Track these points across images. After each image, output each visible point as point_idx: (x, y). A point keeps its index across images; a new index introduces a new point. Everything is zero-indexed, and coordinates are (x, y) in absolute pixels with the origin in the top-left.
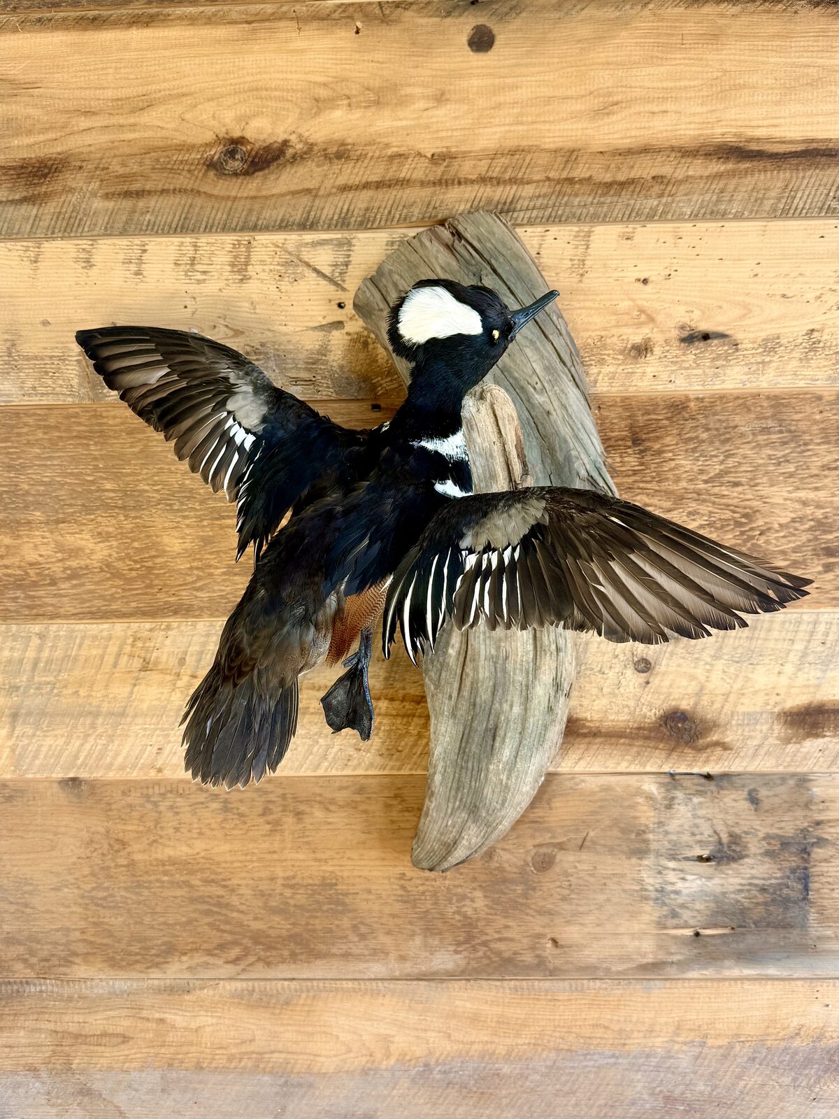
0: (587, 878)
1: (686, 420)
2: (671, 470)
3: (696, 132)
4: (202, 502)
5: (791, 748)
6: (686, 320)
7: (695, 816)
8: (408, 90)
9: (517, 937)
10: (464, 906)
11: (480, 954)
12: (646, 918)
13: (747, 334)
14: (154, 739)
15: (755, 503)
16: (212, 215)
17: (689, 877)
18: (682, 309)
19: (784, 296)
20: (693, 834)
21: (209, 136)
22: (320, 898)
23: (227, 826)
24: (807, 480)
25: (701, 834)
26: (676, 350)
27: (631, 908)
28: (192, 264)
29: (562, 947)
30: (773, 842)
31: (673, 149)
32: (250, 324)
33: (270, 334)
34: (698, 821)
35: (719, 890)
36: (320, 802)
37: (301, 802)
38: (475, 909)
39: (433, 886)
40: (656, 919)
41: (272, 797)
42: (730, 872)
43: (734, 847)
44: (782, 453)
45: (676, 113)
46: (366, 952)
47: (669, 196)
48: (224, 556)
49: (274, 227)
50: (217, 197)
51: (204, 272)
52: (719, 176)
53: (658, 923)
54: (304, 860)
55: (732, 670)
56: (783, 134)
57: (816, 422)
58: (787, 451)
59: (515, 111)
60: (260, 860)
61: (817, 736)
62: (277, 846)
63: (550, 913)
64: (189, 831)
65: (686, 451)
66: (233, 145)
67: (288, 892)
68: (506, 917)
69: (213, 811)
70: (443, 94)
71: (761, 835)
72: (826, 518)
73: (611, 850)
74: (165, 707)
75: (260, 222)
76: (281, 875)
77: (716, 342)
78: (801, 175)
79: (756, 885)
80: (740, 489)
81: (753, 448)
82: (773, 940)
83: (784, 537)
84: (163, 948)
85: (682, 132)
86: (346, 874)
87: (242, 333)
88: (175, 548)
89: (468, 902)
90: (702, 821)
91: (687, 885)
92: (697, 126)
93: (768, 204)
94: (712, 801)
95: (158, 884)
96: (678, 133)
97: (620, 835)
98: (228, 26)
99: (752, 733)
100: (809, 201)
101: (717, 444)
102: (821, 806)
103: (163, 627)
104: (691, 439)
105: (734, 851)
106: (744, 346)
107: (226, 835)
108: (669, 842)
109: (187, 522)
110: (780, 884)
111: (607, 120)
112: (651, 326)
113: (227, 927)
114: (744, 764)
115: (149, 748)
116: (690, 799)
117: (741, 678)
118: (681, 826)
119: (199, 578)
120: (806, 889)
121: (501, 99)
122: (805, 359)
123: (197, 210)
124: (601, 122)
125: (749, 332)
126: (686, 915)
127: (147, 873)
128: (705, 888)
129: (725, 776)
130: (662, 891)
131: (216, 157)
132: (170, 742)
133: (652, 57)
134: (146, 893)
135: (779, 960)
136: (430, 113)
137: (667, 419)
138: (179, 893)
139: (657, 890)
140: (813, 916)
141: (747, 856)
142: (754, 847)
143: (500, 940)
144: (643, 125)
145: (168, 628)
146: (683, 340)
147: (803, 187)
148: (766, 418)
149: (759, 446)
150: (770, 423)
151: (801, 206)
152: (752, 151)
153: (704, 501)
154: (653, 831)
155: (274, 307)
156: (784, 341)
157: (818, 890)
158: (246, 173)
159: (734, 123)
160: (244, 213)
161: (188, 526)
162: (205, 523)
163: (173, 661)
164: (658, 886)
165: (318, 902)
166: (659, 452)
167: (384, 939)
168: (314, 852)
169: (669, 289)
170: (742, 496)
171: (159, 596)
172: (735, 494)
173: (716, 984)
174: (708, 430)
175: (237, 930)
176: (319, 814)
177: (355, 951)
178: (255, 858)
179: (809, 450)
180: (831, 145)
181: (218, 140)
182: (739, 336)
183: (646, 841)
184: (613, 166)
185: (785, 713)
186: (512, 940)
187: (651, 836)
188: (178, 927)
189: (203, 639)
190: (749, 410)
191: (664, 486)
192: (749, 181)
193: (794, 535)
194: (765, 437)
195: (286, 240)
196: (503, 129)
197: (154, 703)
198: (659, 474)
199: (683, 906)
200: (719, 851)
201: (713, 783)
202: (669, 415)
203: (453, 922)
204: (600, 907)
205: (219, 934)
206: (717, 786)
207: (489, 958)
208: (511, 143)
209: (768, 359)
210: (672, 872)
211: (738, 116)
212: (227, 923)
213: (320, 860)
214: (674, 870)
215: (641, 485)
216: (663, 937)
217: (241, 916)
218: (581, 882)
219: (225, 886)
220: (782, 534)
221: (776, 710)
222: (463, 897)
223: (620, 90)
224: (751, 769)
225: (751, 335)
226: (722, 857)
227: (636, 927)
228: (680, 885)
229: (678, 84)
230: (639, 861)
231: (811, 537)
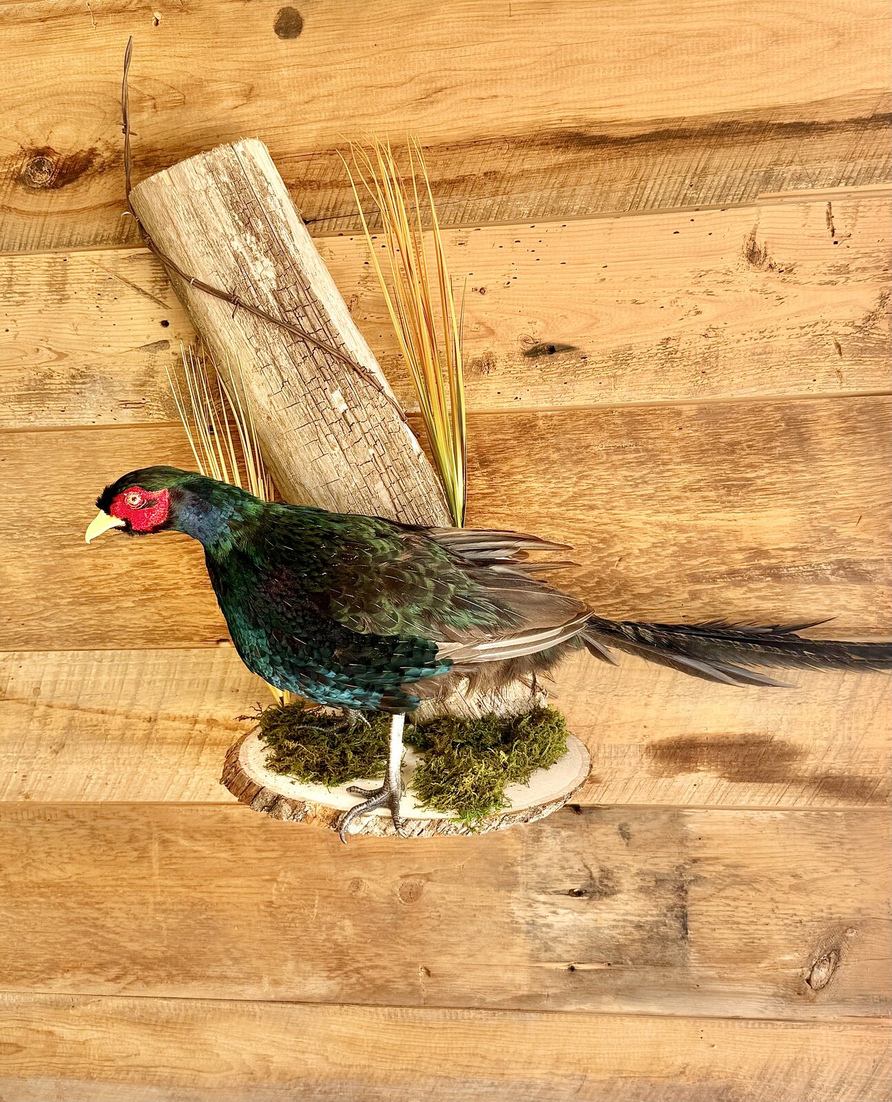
0: (455, 909)
1: (535, 440)
2: (522, 492)
3: (531, 119)
4: (42, 531)
5: (664, 782)
6: (529, 332)
7: (564, 850)
8: (215, 87)
9: (389, 965)
10: (334, 933)
11: (353, 980)
12: (518, 950)
13: (597, 345)
14: (18, 766)
15: (612, 528)
16: (26, 232)
17: (560, 911)
18: (524, 320)
19: (635, 302)
20: (563, 868)
21: (14, 149)
22: (192, 923)
23: (95, 852)
24: (668, 503)
25: (571, 868)
26: (520, 365)
27: (502, 941)
28: (10, 286)
29: (434, 976)
30: (648, 878)
31: (505, 140)
32: (73, 346)
33: (94, 356)
34: (566, 855)
35: (592, 925)
36: (184, 831)
37: (167, 830)
38: (345, 937)
39: (301, 914)
40: (529, 952)
41: (136, 825)
42: (603, 907)
43: (606, 882)
44: (640, 474)
45: (506, 97)
46: (241, 976)
47: (504, 194)
48: (68, 586)
49: (88, 242)
50: (28, 213)
51: (22, 294)
52: (559, 168)
53: (531, 956)
54: (174, 887)
55: (596, 701)
56: (628, 115)
57: (675, 440)
58: (645, 472)
59: (331, 104)
60: (131, 885)
61: (690, 770)
62: (144, 872)
63: (420, 942)
64: (60, 856)
65: (537, 473)
66: (40, 155)
67: (160, 917)
68: (377, 946)
69: (81, 837)
70: (252, 89)
71: (634, 870)
72: (690, 542)
73: (479, 883)
74: (25, 736)
75: (74, 238)
76: (152, 900)
77: (562, 355)
78: (651, 161)
79: (631, 922)
80: (595, 512)
81: (608, 469)
82: (652, 978)
83: (644, 563)
84: (47, 965)
85: (515, 120)
86: (215, 901)
87: (67, 355)
88: (20, 579)
89: (337, 930)
90: (571, 855)
91: (559, 918)
92: (531, 111)
93: (614, 198)
94: (582, 835)
95: (35, 905)
96: (511, 120)
97: (487, 867)
98: (21, 25)
99: (620, 766)
100: (662, 191)
101: (569, 465)
102: (698, 843)
103: (16, 657)
104: (541, 460)
105: (606, 886)
106: (593, 359)
107: (95, 861)
108: (539, 875)
109: (29, 551)
110: (657, 922)
111: (431, 110)
112: (491, 339)
113: (105, 948)
114: (615, 797)
115: (14, 775)
116: (559, 832)
117: (606, 709)
118: (550, 859)
119: (46, 608)
120: (685, 927)
121: (315, 92)
122: (661, 371)
123: (9, 228)
124: (424, 113)
125: (599, 343)
126: (559, 949)
127: (24, 894)
128: (578, 923)
129: (593, 808)
130: (533, 923)
131: (23, 170)
132: (33, 770)
133: (477, 33)
134: (25, 912)
135: (660, 998)
136: (239, 111)
137: (515, 438)
138: (55, 914)
139: (528, 923)
140: (693, 956)
141: (620, 892)
142: (628, 882)
143: (372, 967)
144: (471, 113)
145: (20, 658)
146: (527, 354)
147: (654, 176)
148: (620, 437)
149: (615, 467)
150: (625, 442)
151: (652, 198)
152: (593, 137)
153: (558, 525)
154: (521, 864)
155: (96, 328)
156: (636, 352)
157: (698, 930)
158: (55, 186)
159: (572, 105)
160: (57, 229)
161: (30, 555)
162: (46, 552)
163: (28, 692)
164: (528, 919)
165: (189, 926)
166: (508, 475)
167: (257, 963)
168: (182, 879)
169: (509, 299)
170: (598, 520)
171: (9, 626)
172: (591, 518)
173: (594, 1020)
174: (559, 450)
175: (115, 950)
176: (184, 843)
177: (230, 974)
178: (125, 884)
179: (668, 470)
180: (684, 125)
181: (24, 153)
182: (587, 348)
183: (516, 874)
184: (439, 163)
185: (653, 746)
186: (384, 968)
187: (519, 869)
188: (58, 946)
189: (56, 669)
190: (602, 428)
191: (516, 509)
192: (592, 173)
193: (656, 561)
194: (621, 457)
195: (101, 256)
196: (318, 125)
197: (14, 731)
198: (509, 497)
199: (555, 939)
200: (591, 885)
201: (582, 816)
202: (517, 434)
203: (323, 949)
204: (471, 938)
205: (98, 953)
206: (586, 819)
207: (362, 984)
208: (329, 142)
209: (620, 372)
210: (542, 906)
211: (576, 98)
212: (106, 944)
213: (189, 887)
214: (544, 903)
215: (492, 509)
216: (537, 970)
217: (117, 937)
218: (450, 913)
219: (99, 909)
220: (643, 560)
221: (645, 743)
222: (332, 926)
223: (443, 73)
224: (621, 802)
225: (600, 347)
226: (594, 892)
227: (508, 959)
228: (551, 919)
229: (507, 63)
230: (508, 894)
231: (674, 563)
